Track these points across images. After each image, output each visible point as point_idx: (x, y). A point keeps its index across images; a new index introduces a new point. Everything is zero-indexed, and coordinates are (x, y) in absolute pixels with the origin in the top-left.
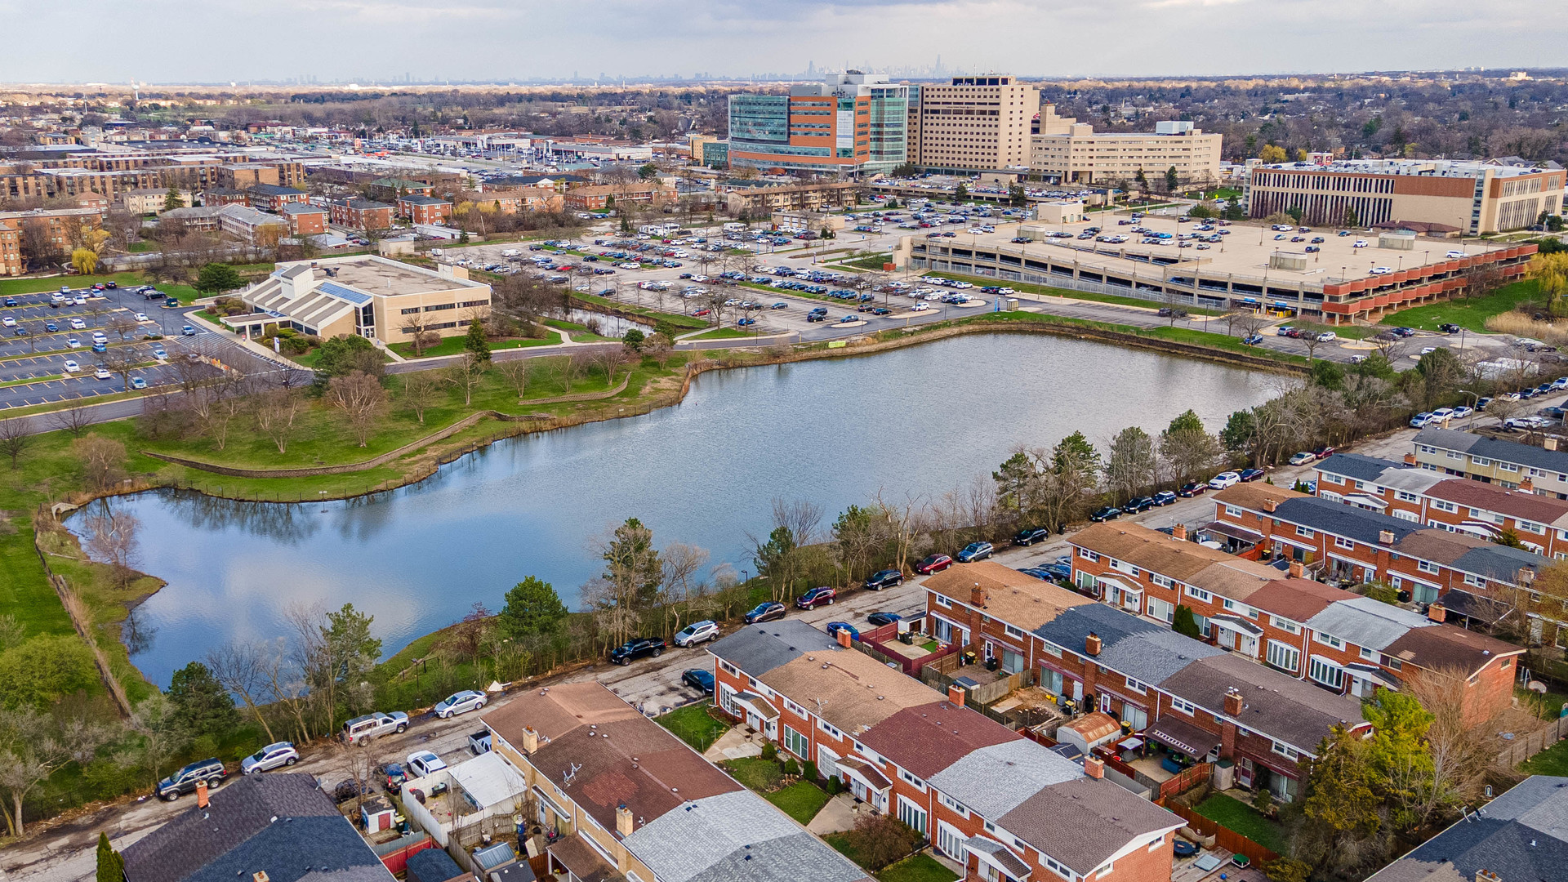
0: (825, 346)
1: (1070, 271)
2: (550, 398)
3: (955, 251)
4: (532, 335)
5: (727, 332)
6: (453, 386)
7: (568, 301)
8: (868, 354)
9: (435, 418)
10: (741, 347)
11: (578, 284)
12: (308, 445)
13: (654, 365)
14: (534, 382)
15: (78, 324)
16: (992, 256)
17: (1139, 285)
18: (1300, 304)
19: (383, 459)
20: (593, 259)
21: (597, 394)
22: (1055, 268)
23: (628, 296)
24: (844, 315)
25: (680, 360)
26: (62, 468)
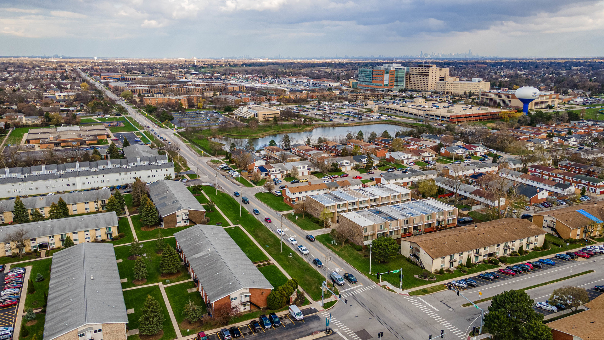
0: (343, 124)
1: (407, 113)
2: (287, 129)
3: (387, 109)
4: (287, 120)
5: (327, 122)
6: (269, 126)
7: (298, 116)
8: (353, 126)
9: (265, 131)
10: (327, 124)
11: (301, 113)
12: (245, 133)
13: (308, 126)
14: (285, 127)
15: (203, 116)
16: (393, 109)
17: (419, 116)
18: (446, 119)
19: (257, 135)
20: (308, 109)
21: (295, 129)
22: (405, 112)
23: (310, 115)
24: (352, 119)
25: (313, 125)
26: (208, 134)
